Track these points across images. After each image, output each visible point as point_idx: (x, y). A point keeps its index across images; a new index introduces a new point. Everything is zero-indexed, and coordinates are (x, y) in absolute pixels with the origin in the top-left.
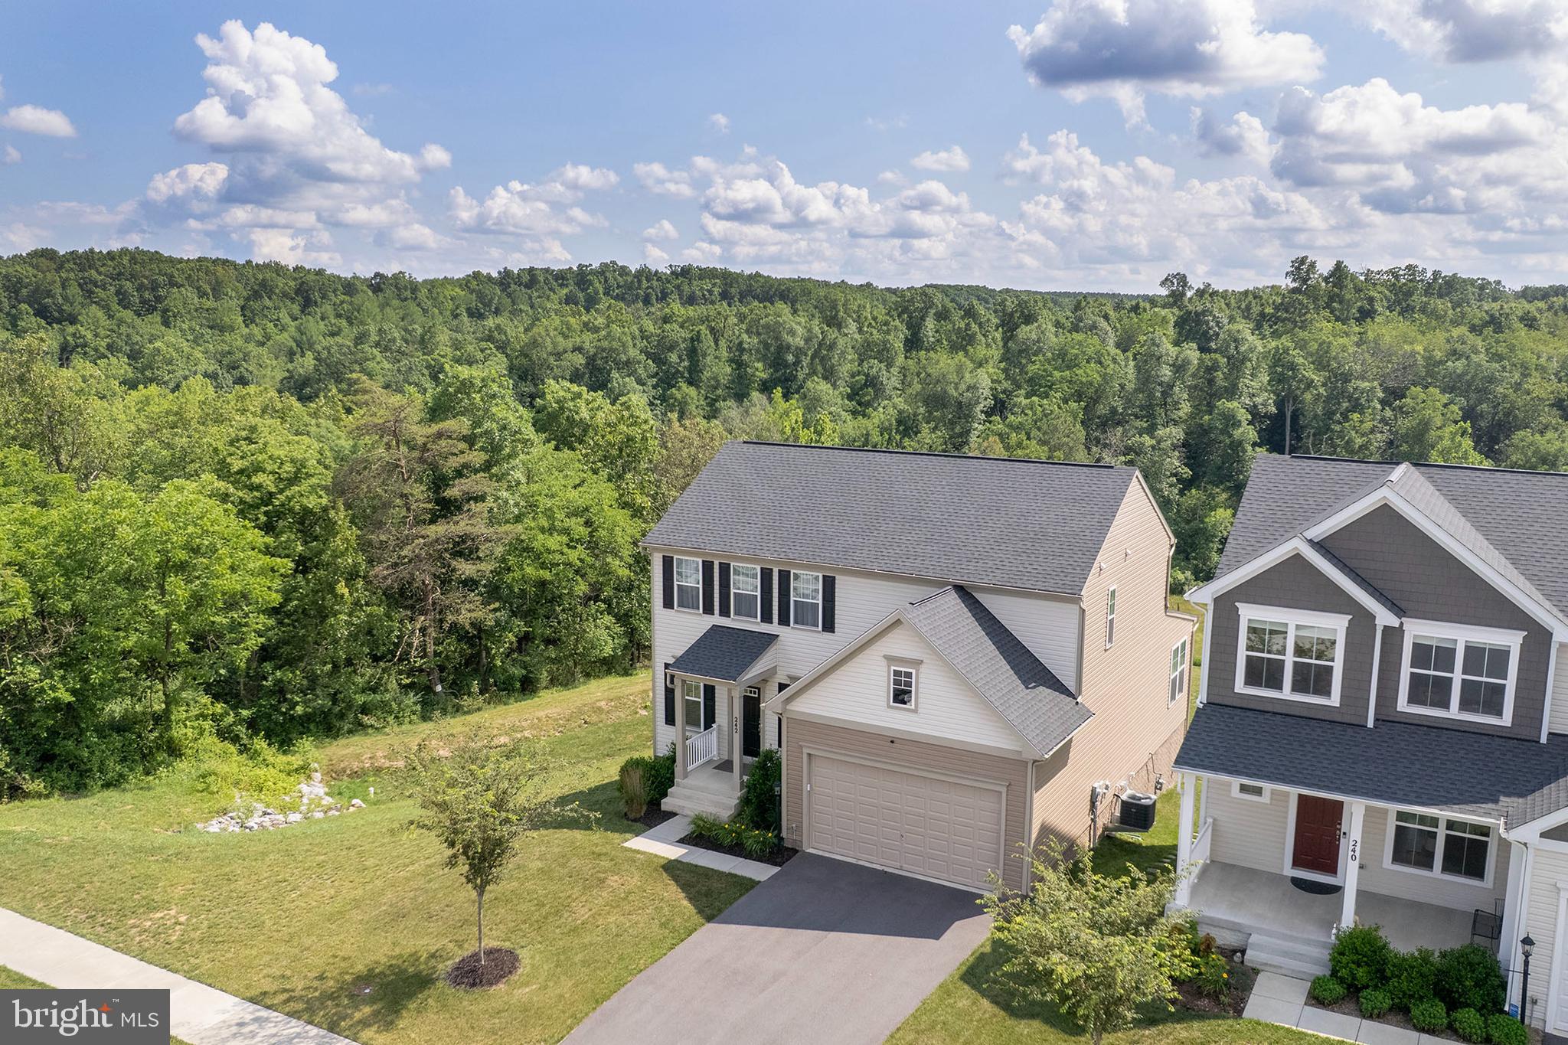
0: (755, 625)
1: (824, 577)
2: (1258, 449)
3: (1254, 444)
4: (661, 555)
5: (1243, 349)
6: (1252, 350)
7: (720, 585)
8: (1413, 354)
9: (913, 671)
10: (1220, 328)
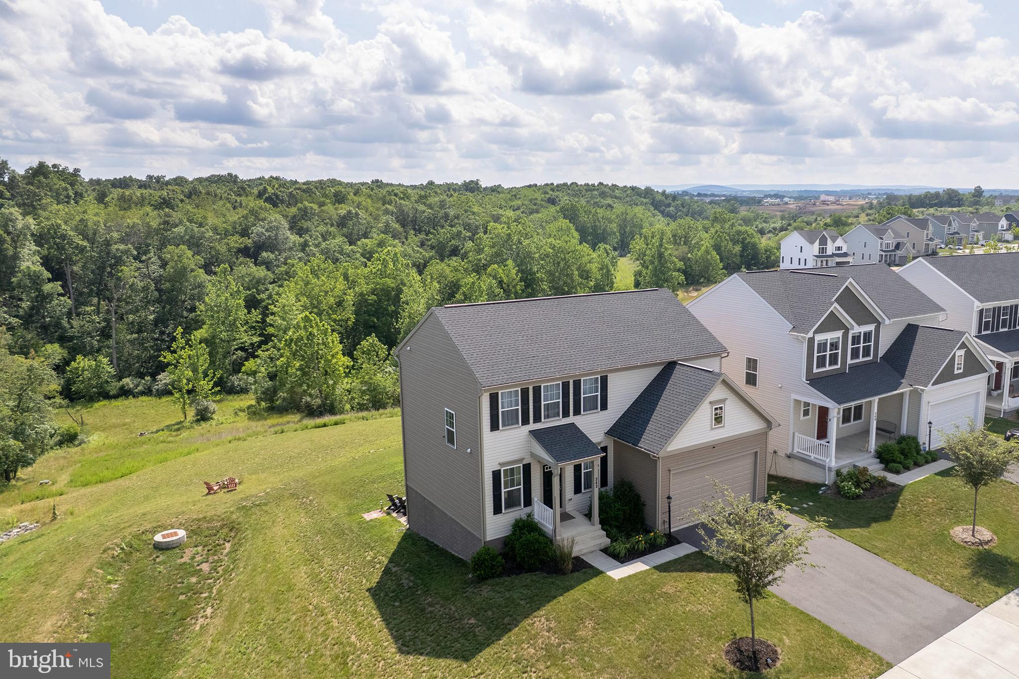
0: (559, 421)
1: (601, 377)
2: (62, 298)
3: (59, 295)
4: (488, 394)
7: (534, 402)
9: (724, 406)
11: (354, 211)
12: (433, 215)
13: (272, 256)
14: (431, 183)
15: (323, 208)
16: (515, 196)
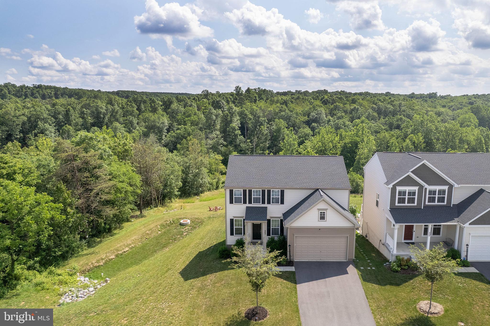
0: (261, 205)
1: (281, 190)
2: (241, 136)
3: (240, 135)
4: (229, 190)
5: (234, 110)
6: (235, 111)
7: (249, 196)
8: (271, 110)
9: (325, 212)
10: (224, 105)
11: (357, 107)
12: (394, 109)
13: (316, 125)
14: (413, 94)
15: (345, 105)
16: (452, 100)
